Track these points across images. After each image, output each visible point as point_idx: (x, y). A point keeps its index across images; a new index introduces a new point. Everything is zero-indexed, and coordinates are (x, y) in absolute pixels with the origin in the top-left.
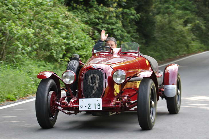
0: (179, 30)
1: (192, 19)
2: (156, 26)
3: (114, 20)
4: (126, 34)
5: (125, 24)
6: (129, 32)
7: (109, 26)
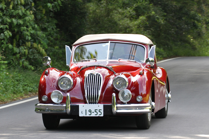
0: (123, 26)
1: (144, 8)
2: (88, 19)
3: (21, 11)
4: (40, 33)
5: (39, 17)
6: (44, 30)
7: (14, 20)
